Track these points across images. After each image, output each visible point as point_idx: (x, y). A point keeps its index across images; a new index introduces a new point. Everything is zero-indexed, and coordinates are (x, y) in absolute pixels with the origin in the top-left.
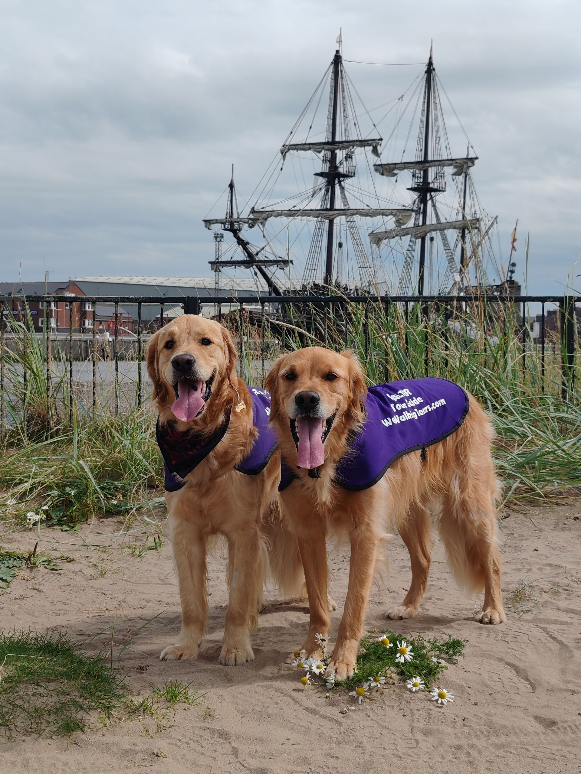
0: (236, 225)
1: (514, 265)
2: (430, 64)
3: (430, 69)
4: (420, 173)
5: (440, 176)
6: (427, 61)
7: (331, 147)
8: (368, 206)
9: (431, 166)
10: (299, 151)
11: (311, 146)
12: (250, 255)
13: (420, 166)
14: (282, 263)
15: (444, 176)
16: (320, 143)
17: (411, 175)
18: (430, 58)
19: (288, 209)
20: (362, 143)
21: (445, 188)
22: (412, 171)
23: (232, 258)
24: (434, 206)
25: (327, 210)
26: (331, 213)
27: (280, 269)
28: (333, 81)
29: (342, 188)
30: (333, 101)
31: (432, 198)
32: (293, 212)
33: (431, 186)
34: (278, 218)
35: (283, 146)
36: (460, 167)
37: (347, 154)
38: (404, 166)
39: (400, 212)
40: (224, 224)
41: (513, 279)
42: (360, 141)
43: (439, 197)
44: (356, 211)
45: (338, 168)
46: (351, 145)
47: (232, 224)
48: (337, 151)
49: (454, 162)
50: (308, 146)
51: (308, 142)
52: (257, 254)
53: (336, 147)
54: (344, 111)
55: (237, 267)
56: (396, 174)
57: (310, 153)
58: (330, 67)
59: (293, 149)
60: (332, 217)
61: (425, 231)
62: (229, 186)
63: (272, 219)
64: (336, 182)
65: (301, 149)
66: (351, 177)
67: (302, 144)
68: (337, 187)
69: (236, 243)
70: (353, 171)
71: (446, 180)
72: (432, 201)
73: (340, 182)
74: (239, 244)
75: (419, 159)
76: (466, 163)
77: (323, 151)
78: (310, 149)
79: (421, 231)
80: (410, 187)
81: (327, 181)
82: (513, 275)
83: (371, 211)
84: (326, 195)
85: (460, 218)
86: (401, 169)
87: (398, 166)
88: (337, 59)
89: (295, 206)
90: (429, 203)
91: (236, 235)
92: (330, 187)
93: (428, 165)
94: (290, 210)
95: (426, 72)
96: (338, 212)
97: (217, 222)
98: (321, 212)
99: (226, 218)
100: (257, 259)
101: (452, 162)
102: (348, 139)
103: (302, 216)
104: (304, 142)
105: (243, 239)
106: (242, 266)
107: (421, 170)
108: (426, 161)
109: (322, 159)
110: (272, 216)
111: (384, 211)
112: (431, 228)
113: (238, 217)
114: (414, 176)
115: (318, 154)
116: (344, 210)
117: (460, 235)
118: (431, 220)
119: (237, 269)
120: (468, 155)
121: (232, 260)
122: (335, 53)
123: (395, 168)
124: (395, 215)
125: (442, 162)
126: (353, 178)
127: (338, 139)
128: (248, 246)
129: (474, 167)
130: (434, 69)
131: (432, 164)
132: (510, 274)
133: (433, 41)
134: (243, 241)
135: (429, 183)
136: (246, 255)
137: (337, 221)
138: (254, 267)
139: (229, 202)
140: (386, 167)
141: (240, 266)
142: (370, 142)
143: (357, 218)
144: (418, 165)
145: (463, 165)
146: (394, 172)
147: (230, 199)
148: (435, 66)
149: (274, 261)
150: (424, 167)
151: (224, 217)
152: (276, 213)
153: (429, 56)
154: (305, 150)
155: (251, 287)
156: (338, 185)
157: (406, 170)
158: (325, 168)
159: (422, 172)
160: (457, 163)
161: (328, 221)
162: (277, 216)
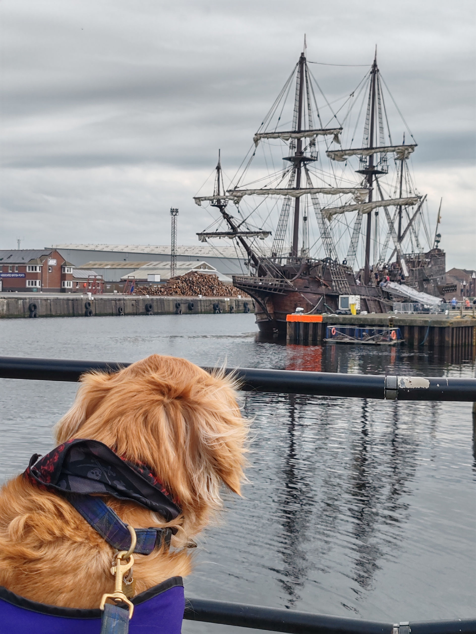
0: (222, 201)
1: (439, 236)
2: (375, 65)
3: (375, 70)
4: (366, 158)
5: (384, 160)
6: (372, 63)
7: (298, 135)
8: (330, 185)
9: (376, 152)
10: (269, 139)
11: (280, 134)
12: (233, 227)
13: (366, 152)
14: (262, 234)
15: (386, 161)
16: (288, 132)
17: (359, 159)
18: (375, 61)
19: (260, 189)
20: (325, 132)
21: (387, 171)
22: (359, 156)
23: (217, 230)
24: (378, 185)
25: (293, 189)
26: (297, 191)
27: (261, 239)
28: (299, 80)
29: (307, 170)
30: (298, 97)
31: (376, 179)
32: (265, 191)
33: (376, 169)
34: (251, 196)
35: (256, 135)
36: (402, 152)
37: (311, 142)
38: (353, 152)
39: (358, 191)
40: (212, 200)
41: (438, 248)
42: (323, 130)
43: (382, 179)
44: (319, 190)
45: (303, 153)
46: (314, 134)
47: (219, 201)
48: (303, 139)
49: (396, 148)
50: (277, 134)
51: (277, 131)
52: (239, 226)
53: (302, 135)
54: (309, 104)
55: (221, 238)
56: (346, 159)
57: (279, 141)
58: (296, 68)
59: (264, 137)
60: (299, 195)
61: (371, 207)
62: (217, 168)
63: (245, 197)
64: (302, 165)
65: (271, 137)
66: (314, 160)
67: (272, 133)
68: (303, 169)
69: (222, 217)
70: (316, 156)
71: (388, 164)
72: (377, 182)
73: (305, 165)
74: (225, 218)
75: (365, 147)
76: (407, 149)
77: (290, 139)
78: (279, 137)
79: (368, 207)
80: (358, 170)
81: (294, 165)
82: (439, 244)
83: (333, 189)
84: (293, 176)
85: (398, 196)
86: (350, 155)
87: (347, 152)
88: (303, 60)
89: (266, 186)
90: (374, 184)
91: (222, 210)
92: (296, 170)
93: (373, 151)
94: (261, 189)
95: (371, 73)
96: (304, 191)
97: (206, 199)
98: (289, 191)
99: (214, 196)
100: (239, 231)
101: (394, 148)
102: (311, 129)
103: (272, 194)
104: (273, 131)
105: (228, 213)
106: (226, 237)
107: (367, 155)
108: (371, 148)
109: (289, 146)
110: (246, 194)
111: (344, 190)
112: (377, 204)
113: (224, 195)
114: (361, 160)
115: (286, 141)
116: (309, 189)
117: (398, 211)
118: (376, 197)
119: (221, 239)
120: (404, 142)
121: (217, 232)
122: (300, 55)
123: (346, 154)
124: (354, 193)
125: (386, 149)
126: (316, 162)
127: (303, 129)
128: (231, 220)
129: (414, 153)
130: (378, 70)
131: (377, 150)
132: (436, 243)
133: (377, 47)
134: (228, 215)
135: (374, 167)
136: (230, 227)
137: (303, 198)
138: (237, 237)
139: (217, 182)
140: (336, 153)
141: (224, 237)
142: (332, 131)
143: (320, 196)
144: (365, 151)
145: (405, 151)
146: (344, 157)
147: (217, 179)
148: (379, 67)
149: (255, 233)
150: (370, 153)
151: (212, 195)
152: (249, 192)
153: (374, 59)
154: (275, 138)
155: (197, 253)
156: (303, 167)
157: (354, 156)
158: (292, 153)
159: (368, 157)
160: (399, 149)
161: (295, 198)
162: (250, 195)
